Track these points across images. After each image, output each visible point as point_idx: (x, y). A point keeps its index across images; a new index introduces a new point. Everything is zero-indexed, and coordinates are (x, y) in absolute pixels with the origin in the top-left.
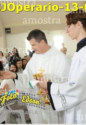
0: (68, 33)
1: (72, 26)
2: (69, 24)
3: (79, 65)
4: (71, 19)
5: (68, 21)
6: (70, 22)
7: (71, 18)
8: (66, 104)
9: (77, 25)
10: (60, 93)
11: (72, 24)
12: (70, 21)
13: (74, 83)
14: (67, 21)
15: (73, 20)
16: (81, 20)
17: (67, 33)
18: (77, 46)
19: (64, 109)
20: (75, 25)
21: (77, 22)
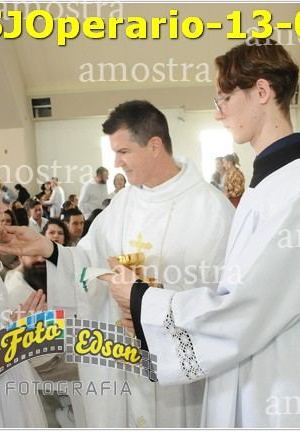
0: (222, 119)
1: (238, 95)
2: (227, 87)
4: (233, 70)
5: (222, 80)
6: (232, 82)
7: (233, 68)
9: (255, 92)
10: (176, 324)
11: (238, 88)
12: (229, 76)
14: (219, 80)
15: (243, 76)
16: (269, 75)
17: (219, 119)
18: (254, 166)
19: (188, 379)
20: (247, 93)
21: (255, 81)
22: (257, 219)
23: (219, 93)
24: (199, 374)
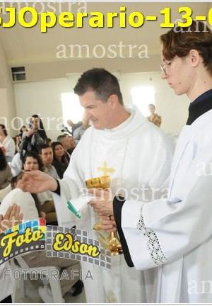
0: (166, 78)
1: (177, 61)
2: (169, 56)
3: (194, 157)
5: (166, 51)
6: (172, 52)
7: (173, 43)
8: (159, 253)
9: (188, 59)
10: (146, 226)
11: (177, 56)
13: (180, 201)
14: (163, 51)
15: (180, 48)
16: (198, 47)
18: (189, 110)
19: (155, 265)
20: (183, 60)
21: (189, 51)
22: (196, 147)
23: (164, 60)
24: (164, 261)
